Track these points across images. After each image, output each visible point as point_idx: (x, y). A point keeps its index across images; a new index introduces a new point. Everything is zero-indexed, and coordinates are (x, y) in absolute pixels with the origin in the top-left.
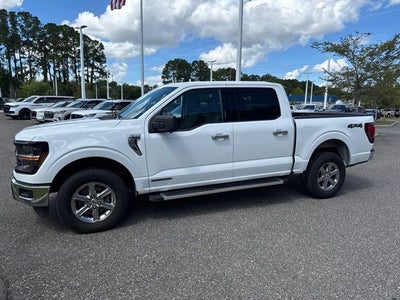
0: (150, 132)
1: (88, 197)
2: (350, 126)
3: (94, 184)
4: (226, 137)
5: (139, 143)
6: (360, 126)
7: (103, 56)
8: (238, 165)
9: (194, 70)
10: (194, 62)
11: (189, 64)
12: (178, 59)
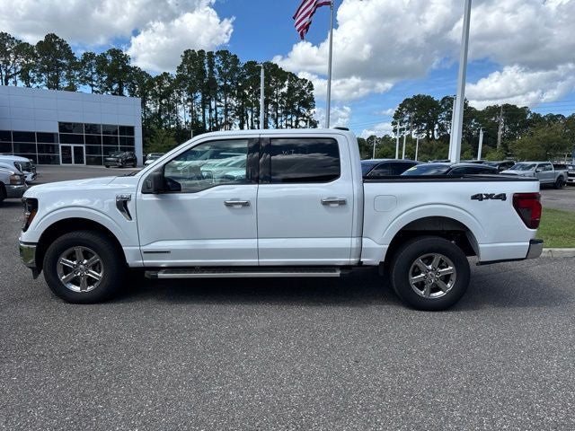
0: (143, 193)
1: (75, 263)
2: (478, 197)
3: (81, 248)
4: (246, 204)
5: (130, 205)
6: (502, 197)
7: (312, 99)
8: (265, 243)
9: (443, 111)
10: (444, 98)
11: (437, 102)
12: (419, 96)
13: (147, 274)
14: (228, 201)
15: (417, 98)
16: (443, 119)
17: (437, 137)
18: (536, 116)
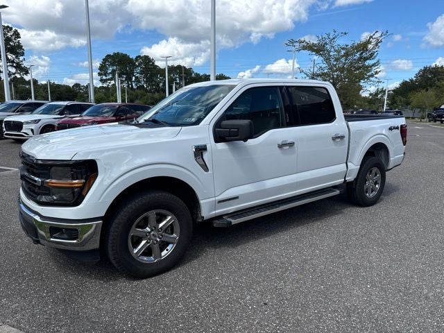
0: (216, 141)
1: (148, 229)
2: (390, 129)
3: (154, 212)
4: (291, 144)
5: (206, 156)
6: (397, 128)
9: (137, 66)
10: (137, 57)
11: (132, 59)
12: (118, 53)
13: (216, 224)
14: (280, 143)
15: (116, 55)
16: (138, 73)
17: (135, 87)
18: (197, 75)
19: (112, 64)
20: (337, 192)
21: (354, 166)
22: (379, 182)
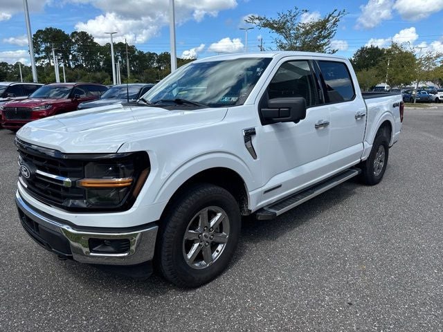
2: (394, 106)
3: (207, 209)
4: (326, 124)
5: (254, 141)
6: (398, 105)
9: (74, 43)
10: (73, 33)
11: (67, 35)
12: (51, 29)
13: (260, 217)
14: (317, 123)
15: (49, 31)
16: (75, 51)
17: (73, 66)
18: (141, 53)
19: (45, 41)
20: (356, 173)
21: (369, 145)
22: (383, 160)
